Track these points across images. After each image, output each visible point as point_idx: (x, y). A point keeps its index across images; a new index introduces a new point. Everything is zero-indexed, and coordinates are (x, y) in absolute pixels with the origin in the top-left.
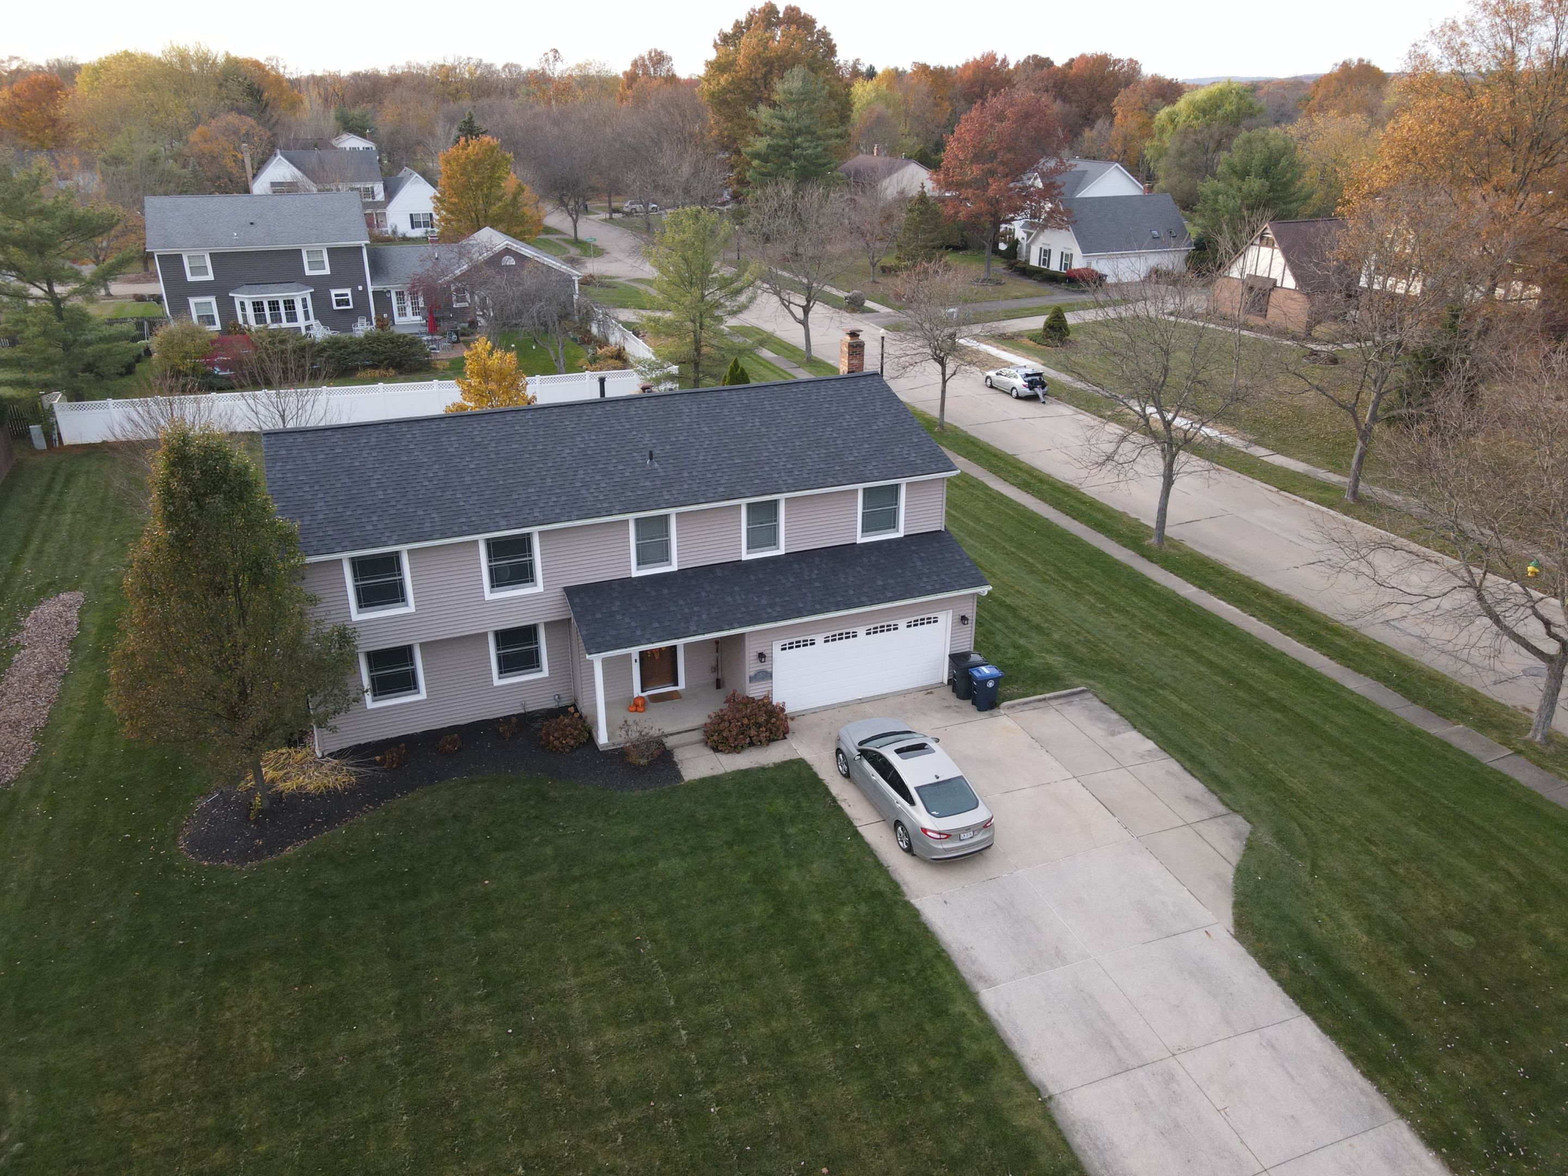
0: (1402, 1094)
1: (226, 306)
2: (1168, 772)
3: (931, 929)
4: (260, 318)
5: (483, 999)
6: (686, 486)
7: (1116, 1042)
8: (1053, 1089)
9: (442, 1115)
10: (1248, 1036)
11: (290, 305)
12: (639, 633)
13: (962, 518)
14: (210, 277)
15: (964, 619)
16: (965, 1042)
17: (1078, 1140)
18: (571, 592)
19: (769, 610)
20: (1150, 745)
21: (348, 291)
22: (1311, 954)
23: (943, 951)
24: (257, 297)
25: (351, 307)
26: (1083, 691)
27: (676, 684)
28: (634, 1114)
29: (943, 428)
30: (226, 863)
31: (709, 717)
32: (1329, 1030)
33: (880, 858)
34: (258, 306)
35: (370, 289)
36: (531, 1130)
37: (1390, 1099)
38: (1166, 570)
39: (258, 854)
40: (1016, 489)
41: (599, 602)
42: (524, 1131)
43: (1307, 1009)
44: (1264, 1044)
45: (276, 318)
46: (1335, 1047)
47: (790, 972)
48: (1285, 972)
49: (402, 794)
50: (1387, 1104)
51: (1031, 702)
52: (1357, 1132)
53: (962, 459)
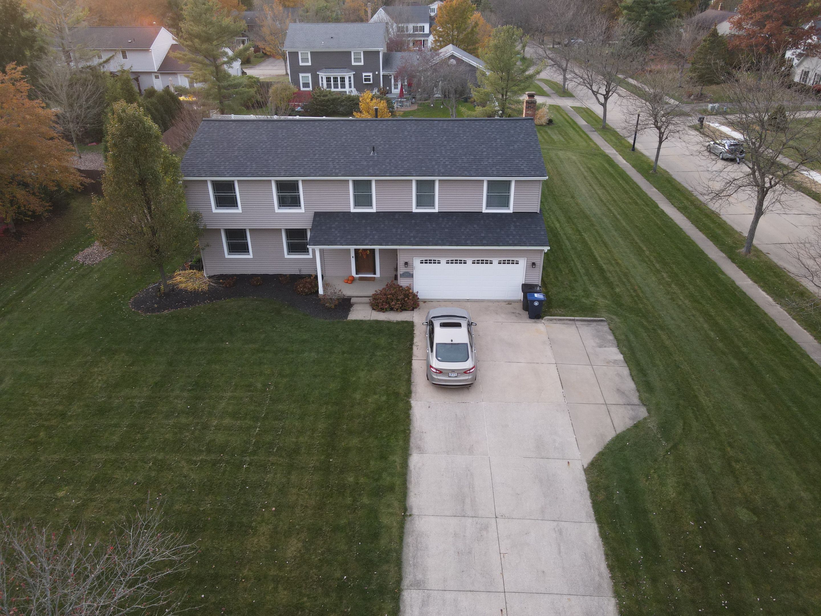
0: (625, 585)
1: (315, 79)
2: (618, 375)
3: (411, 418)
4: (329, 86)
5: (189, 391)
6: (384, 167)
7: (468, 501)
8: (415, 511)
9: (139, 432)
10: (549, 522)
11: (343, 79)
12: (338, 239)
13: (622, 221)
14: (310, 64)
15: (534, 264)
16: (384, 475)
17: (409, 540)
18: (317, 215)
19: (412, 239)
20: (621, 357)
21: (371, 74)
22: (627, 493)
23: (409, 430)
24: (329, 74)
25: (371, 82)
26: (602, 321)
27: (375, 274)
28: (213, 457)
29: (655, 171)
30: (140, 311)
31: (376, 291)
32: (604, 535)
33: (412, 377)
34: (328, 79)
35: (382, 73)
36: (167, 449)
37: (615, 585)
38: (740, 268)
39: (153, 310)
40: (675, 209)
41: (328, 221)
42: (164, 449)
43: (599, 520)
44: (556, 529)
45: (336, 86)
46: (602, 546)
47: (326, 418)
48: (601, 496)
49: (225, 299)
50: (611, 587)
51: (564, 320)
52: (579, 594)
53: (655, 189)
